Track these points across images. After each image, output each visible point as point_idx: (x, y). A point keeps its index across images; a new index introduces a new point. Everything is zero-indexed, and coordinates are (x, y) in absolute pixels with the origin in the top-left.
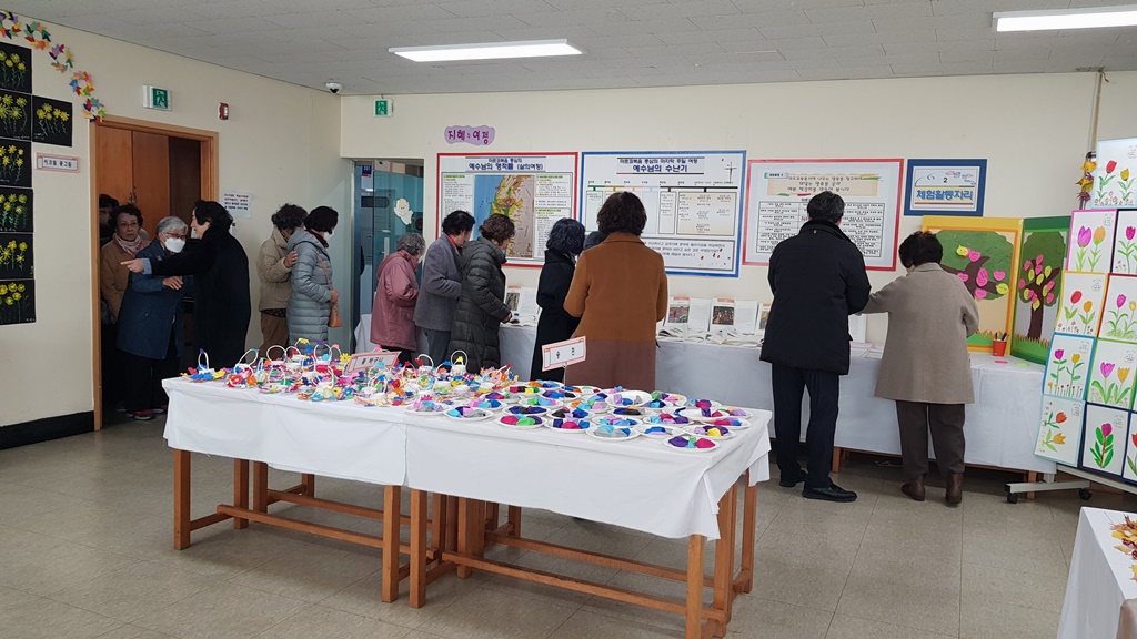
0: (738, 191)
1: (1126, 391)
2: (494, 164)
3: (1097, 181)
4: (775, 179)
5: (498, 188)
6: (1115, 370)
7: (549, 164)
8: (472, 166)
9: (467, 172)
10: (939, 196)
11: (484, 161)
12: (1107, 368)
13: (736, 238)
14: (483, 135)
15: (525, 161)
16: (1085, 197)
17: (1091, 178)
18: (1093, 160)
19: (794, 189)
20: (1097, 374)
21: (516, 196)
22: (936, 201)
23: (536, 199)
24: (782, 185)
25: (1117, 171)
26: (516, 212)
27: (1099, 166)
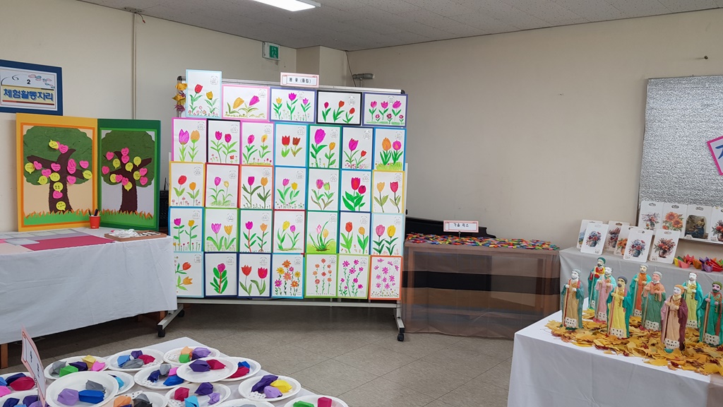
1: (233, 240)
3: (188, 99)
6: (222, 228)
10: (25, 96)
12: (216, 227)
16: (180, 108)
17: (183, 95)
18: (183, 82)
20: (209, 232)
22: (22, 100)
25: (203, 92)
27: (189, 86)
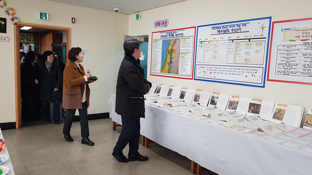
0: (267, 40)
2: (168, 35)
4: (287, 31)
5: (169, 45)
7: (186, 33)
8: (162, 36)
9: (160, 39)
11: (165, 34)
13: (264, 66)
14: (165, 23)
15: (178, 32)
19: (299, 37)
21: (174, 48)
23: (181, 49)
24: (291, 35)
26: (174, 55)
